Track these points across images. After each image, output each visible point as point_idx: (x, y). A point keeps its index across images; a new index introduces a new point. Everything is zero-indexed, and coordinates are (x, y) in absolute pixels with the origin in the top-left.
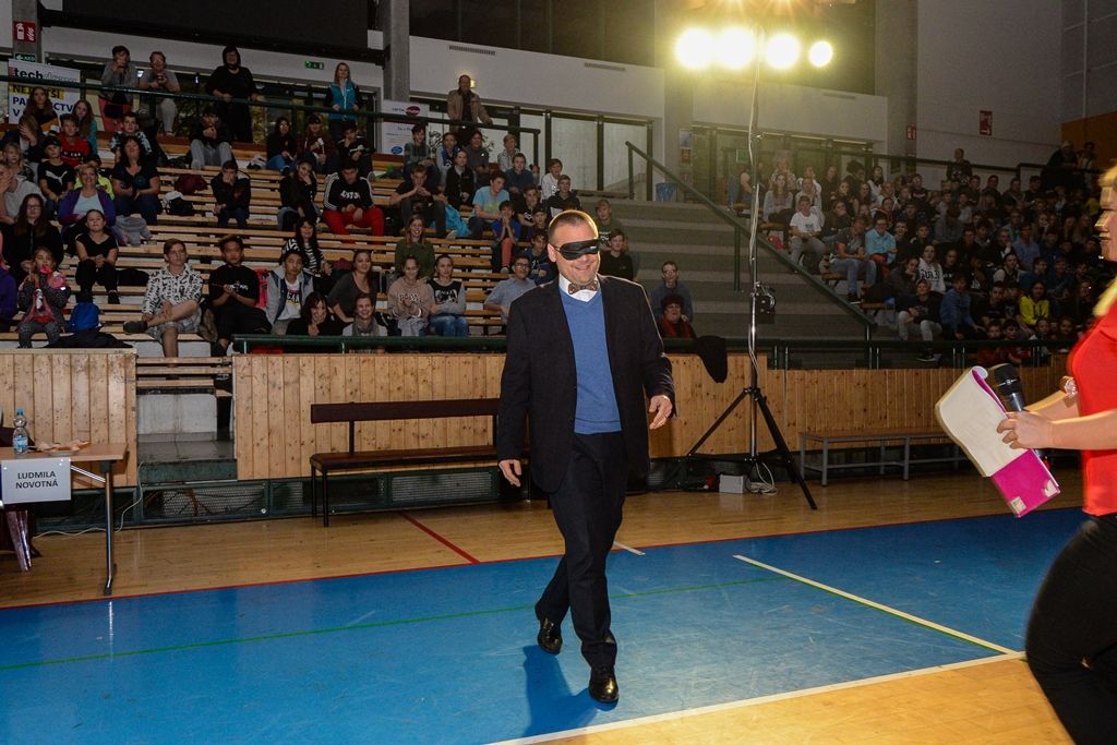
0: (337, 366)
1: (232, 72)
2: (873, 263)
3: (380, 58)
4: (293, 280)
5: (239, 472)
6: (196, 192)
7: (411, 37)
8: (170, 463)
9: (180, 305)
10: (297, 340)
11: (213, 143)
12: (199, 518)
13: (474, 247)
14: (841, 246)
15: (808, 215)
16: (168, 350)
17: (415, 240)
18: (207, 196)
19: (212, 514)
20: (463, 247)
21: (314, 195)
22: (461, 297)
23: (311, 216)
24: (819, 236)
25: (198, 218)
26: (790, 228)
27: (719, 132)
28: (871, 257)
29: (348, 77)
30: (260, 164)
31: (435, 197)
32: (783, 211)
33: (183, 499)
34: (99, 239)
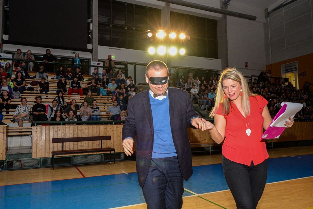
0: (60, 129)
1: (48, 55)
2: (210, 101)
3: (91, 51)
4: (55, 107)
5: (33, 156)
6: (36, 85)
7: (98, 46)
8: (14, 154)
10: (53, 122)
11: (42, 73)
12: (23, 168)
13: (107, 98)
14: (202, 97)
15: (195, 89)
16: (20, 125)
17: (90, 97)
18: (38, 86)
19: (26, 167)
20: (104, 98)
21: (66, 86)
22: (99, 111)
23: (65, 91)
24: (198, 94)
25: (35, 92)
26: (191, 92)
27: (179, 68)
28: (209, 99)
29: (79, 56)
30: (54, 78)
31: (97, 86)
32: (189, 88)
33: (18, 163)
34: (6, 97)
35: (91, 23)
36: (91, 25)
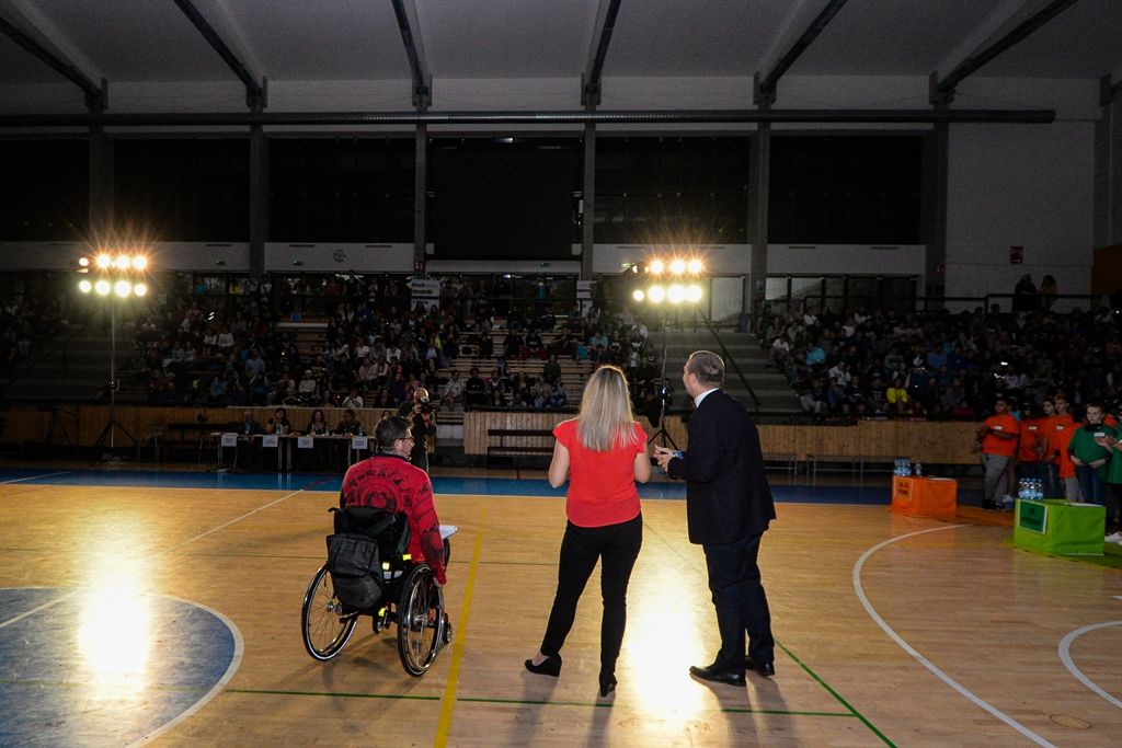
0: (499, 417)
3: (579, 258)
5: (465, 451)
7: (594, 244)
9: (456, 393)
12: (453, 465)
19: (457, 464)
25: (473, 355)
35: (581, 198)
36: (581, 202)
